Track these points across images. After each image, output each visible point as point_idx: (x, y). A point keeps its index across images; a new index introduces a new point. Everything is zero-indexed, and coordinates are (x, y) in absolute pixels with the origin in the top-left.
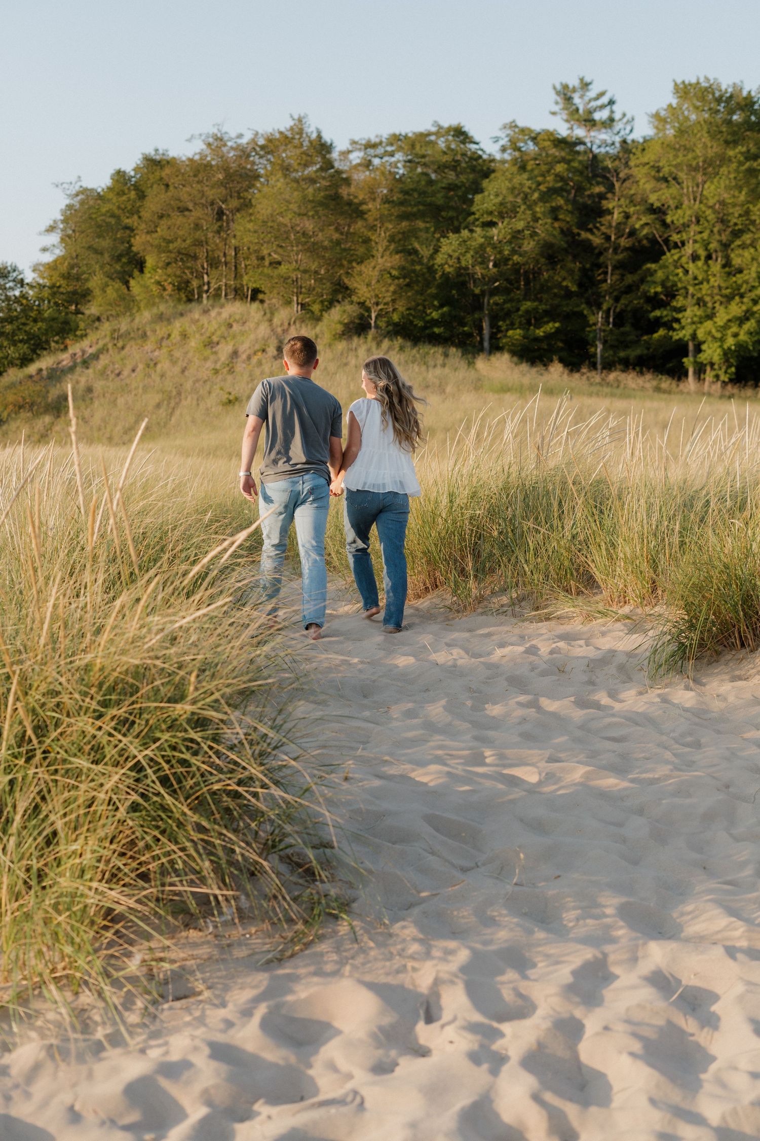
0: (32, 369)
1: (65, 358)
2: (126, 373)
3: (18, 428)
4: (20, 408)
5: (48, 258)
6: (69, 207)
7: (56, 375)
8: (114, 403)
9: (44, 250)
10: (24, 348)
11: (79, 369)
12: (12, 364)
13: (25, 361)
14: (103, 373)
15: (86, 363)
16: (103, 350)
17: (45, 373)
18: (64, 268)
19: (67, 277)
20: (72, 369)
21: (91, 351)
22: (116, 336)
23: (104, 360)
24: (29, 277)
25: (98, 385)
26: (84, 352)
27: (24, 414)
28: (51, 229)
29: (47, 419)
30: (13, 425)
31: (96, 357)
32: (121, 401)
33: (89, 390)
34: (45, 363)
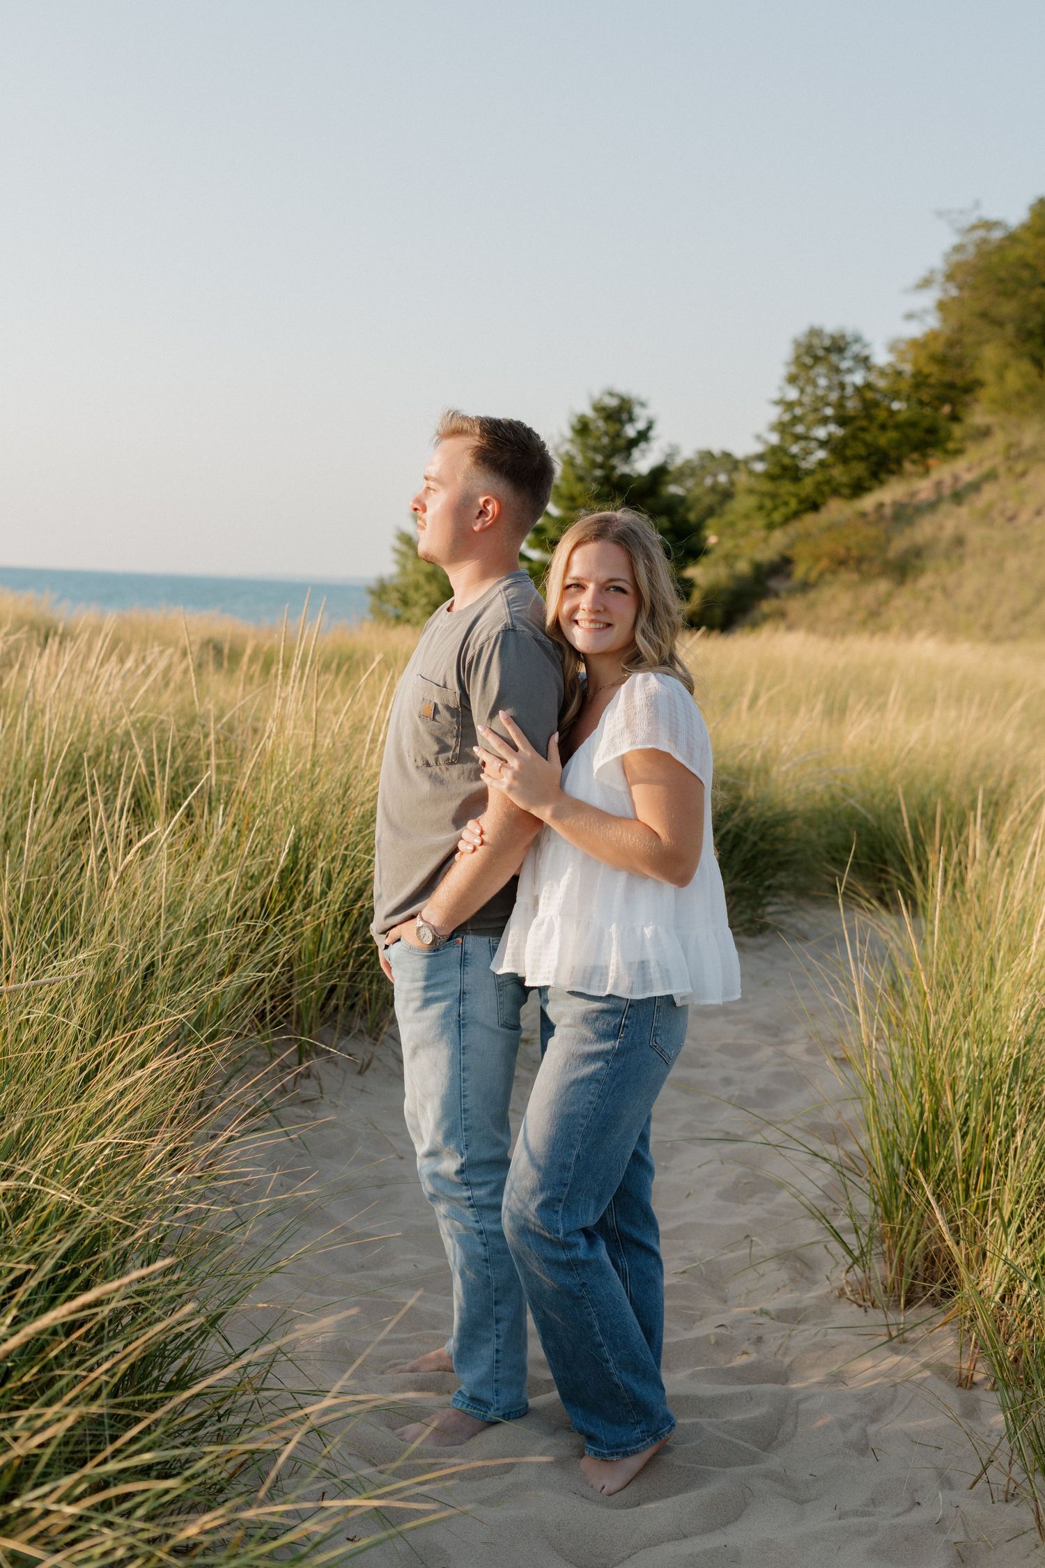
0: (868, 502)
1: (924, 488)
2: (1024, 516)
3: (834, 598)
4: (841, 563)
5: (915, 330)
6: (958, 249)
7: (904, 514)
8: (999, 566)
9: (910, 316)
10: (859, 469)
11: (945, 507)
12: (836, 492)
13: (858, 489)
14: (985, 516)
15: (958, 497)
16: (991, 476)
17: (888, 511)
18: (938, 347)
19: (941, 360)
20: (932, 506)
21: (968, 477)
22: (1013, 453)
23: (989, 493)
24: (881, 357)
25: (976, 535)
26: (956, 478)
27: (848, 576)
28: (926, 283)
29: (883, 586)
30: (826, 593)
31: (975, 487)
32: (1012, 564)
33: (959, 541)
34: (889, 493)
